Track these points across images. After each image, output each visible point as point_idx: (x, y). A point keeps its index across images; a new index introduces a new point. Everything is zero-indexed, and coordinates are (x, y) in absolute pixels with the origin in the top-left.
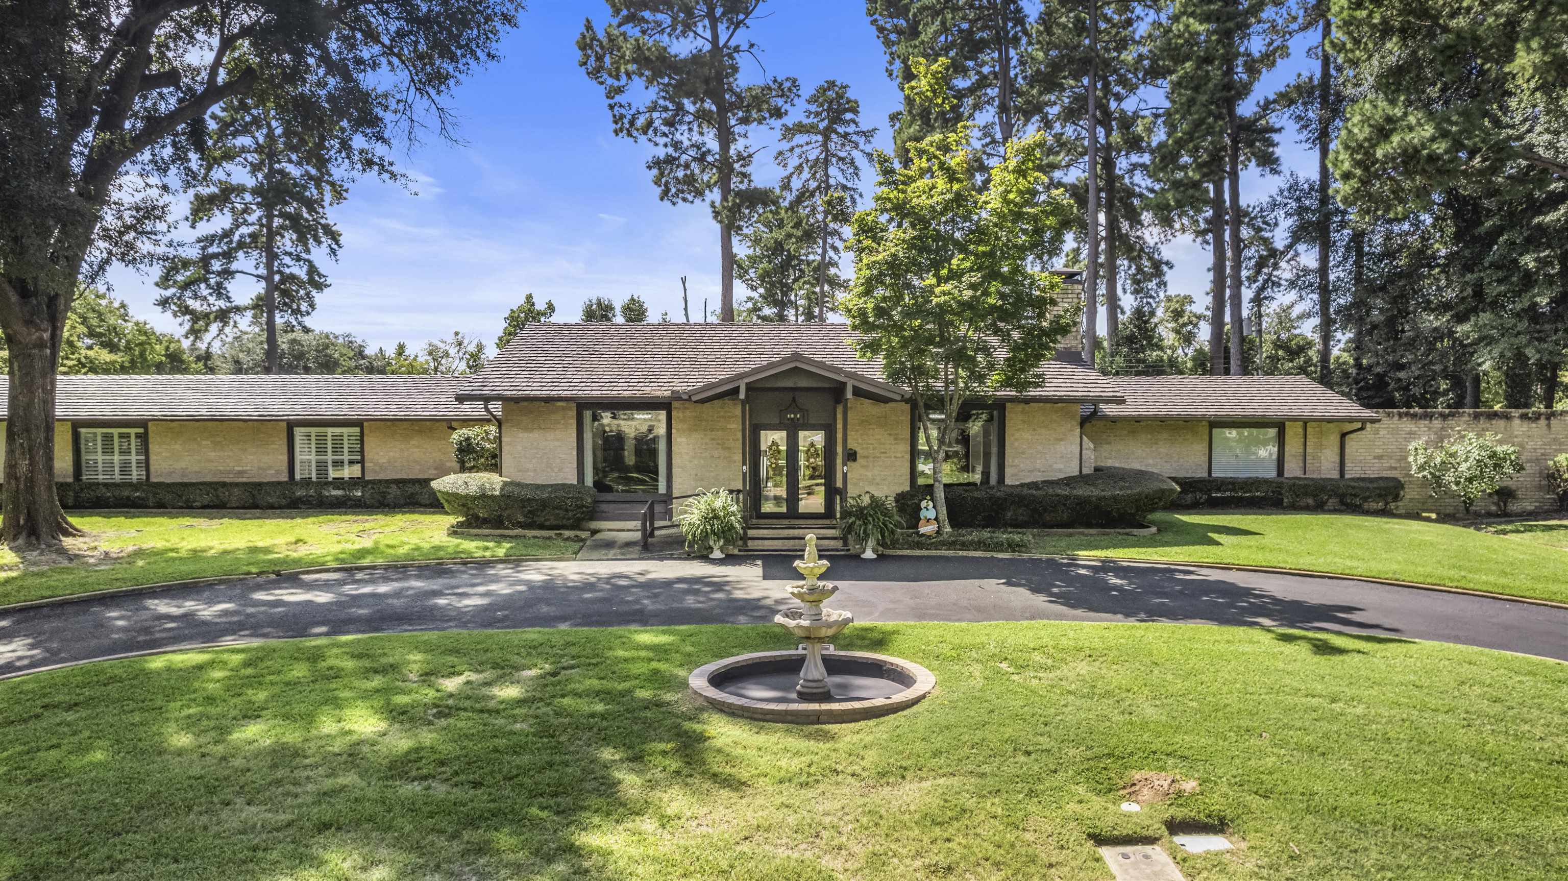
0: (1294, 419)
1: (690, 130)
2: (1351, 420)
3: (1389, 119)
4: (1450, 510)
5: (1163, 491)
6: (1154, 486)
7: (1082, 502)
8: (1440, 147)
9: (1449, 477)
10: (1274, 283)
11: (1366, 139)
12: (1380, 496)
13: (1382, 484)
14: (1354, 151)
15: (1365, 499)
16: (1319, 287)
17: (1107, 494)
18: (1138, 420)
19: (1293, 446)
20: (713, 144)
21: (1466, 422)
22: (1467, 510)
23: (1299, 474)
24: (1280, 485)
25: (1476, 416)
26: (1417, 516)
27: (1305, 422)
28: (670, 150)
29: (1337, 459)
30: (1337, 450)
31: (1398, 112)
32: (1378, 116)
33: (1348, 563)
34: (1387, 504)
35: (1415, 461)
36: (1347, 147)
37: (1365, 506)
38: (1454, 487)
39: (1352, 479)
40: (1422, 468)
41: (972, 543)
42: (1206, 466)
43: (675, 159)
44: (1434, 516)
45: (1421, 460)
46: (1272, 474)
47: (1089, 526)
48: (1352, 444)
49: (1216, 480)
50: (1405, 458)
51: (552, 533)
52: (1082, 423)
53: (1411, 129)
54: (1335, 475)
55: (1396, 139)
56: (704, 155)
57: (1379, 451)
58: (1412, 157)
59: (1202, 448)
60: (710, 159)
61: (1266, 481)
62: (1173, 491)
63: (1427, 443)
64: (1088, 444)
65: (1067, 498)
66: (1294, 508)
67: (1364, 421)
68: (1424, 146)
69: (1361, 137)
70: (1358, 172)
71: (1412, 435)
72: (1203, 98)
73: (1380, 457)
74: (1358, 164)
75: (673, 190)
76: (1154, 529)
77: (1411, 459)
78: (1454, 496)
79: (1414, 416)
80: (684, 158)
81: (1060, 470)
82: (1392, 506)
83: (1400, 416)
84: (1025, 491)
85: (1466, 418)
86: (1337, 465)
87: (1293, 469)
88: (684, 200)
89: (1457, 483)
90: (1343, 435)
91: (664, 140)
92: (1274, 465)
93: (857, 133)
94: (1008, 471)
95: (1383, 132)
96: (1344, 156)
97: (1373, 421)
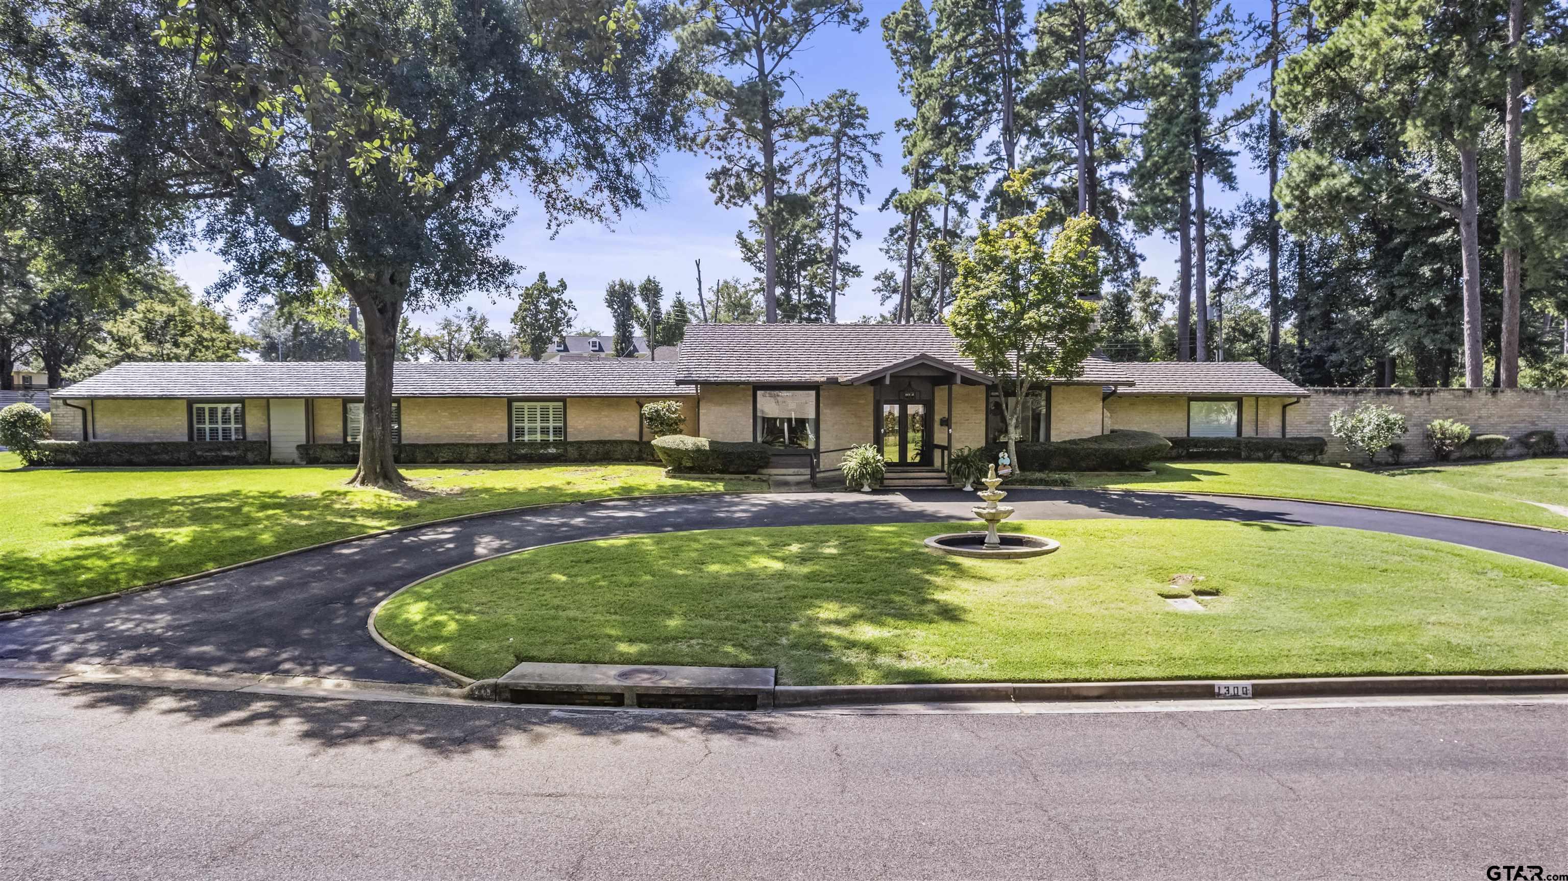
0: (1249, 395)
1: (740, 144)
2: (1290, 396)
3: (1319, 167)
4: (1360, 461)
5: (1161, 445)
6: (1154, 442)
7: (1107, 453)
8: (1355, 191)
9: (1357, 437)
10: (1232, 277)
11: (1302, 181)
12: (1310, 450)
13: (1311, 442)
14: (1293, 189)
15: (1300, 453)
16: (1270, 285)
17: (1124, 447)
18: (1138, 396)
19: (1248, 415)
20: (761, 158)
21: (1372, 398)
22: (1371, 460)
23: (1253, 435)
24: (1239, 443)
25: (1378, 393)
26: (1336, 465)
27: (1257, 397)
28: (724, 162)
29: (1280, 424)
30: (1280, 418)
31: (1325, 162)
32: (1311, 165)
33: (1284, 491)
34: (1315, 456)
35: (1335, 425)
36: (1288, 186)
37: (1300, 457)
38: (1361, 444)
39: (1291, 439)
40: (1339, 430)
41: (1036, 480)
42: (1186, 430)
43: (729, 170)
44: (1349, 465)
45: (1339, 425)
46: (1232, 434)
47: (1110, 470)
48: (1291, 413)
49: (1193, 439)
50: (1327, 423)
51: (742, 476)
52: (1104, 399)
53: (1334, 176)
54: (1278, 435)
55: (1323, 183)
56: (753, 166)
57: (1310, 418)
58: (1336, 197)
59: (1182, 415)
60: (757, 169)
61: (1229, 440)
62: (1167, 445)
63: (1343, 412)
64: (1107, 414)
65: (1096, 450)
66: (1249, 459)
67: (1299, 397)
68: (1343, 190)
69: (1298, 179)
70: (1297, 203)
71: (1333, 407)
72: (1176, 130)
73: (1310, 423)
74: (1296, 198)
75: (727, 197)
76: (1154, 472)
77: (1332, 424)
78: (1362, 450)
79: (1335, 392)
80: (736, 168)
81: (1089, 432)
82: (1319, 457)
83: (1325, 392)
84: (1068, 446)
85: (1371, 394)
86: (1280, 428)
87: (1248, 431)
88: (735, 204)
89: (1363, 441)
90: (1284, 407)
91: (717, 153)
92: (1235, 430)
93: (866, 136)
94: (1053, 433)
95: (1315, 176)
96: (1286, 191)
97: (1305, 397)
